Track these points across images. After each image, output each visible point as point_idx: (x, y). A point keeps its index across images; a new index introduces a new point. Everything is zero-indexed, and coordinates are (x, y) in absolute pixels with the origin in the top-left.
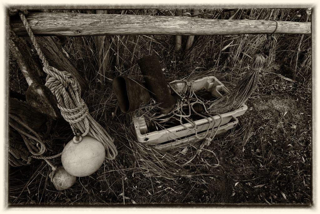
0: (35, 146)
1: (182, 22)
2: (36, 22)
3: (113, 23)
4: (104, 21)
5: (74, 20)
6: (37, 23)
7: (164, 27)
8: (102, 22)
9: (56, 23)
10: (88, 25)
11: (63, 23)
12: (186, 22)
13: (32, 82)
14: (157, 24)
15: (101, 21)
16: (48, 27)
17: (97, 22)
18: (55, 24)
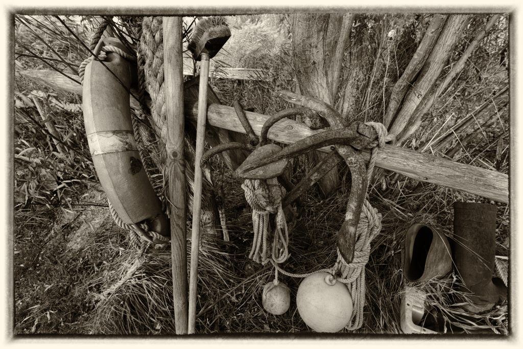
0: (279, 250)
2: (385, 156)
3: (482, 183)
4: (470, 178)
5: (429, 166)
6: (385, 158)
8: (466, 178)
9: (405, 163)
10: (444, 176)
11: (413, 166)
13: (351, 218)
15: (464, 177)
16: (395, 165)
17: (458, 177)
18: (403, 165)
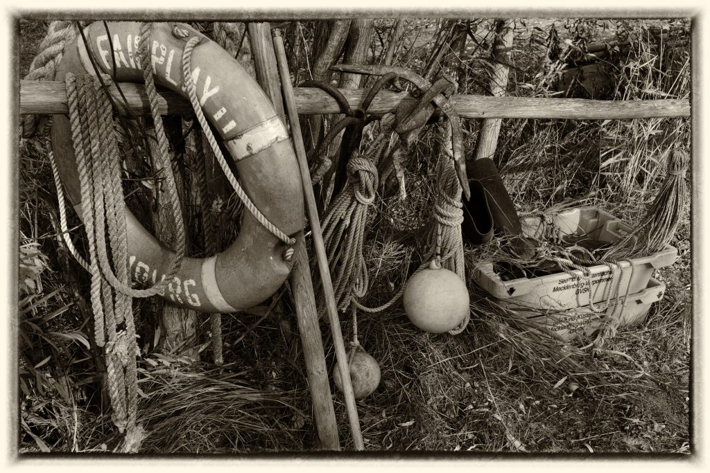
1: (577, 105)
7: (559, 110)
12: (581, 105)
14: (552, 107)
